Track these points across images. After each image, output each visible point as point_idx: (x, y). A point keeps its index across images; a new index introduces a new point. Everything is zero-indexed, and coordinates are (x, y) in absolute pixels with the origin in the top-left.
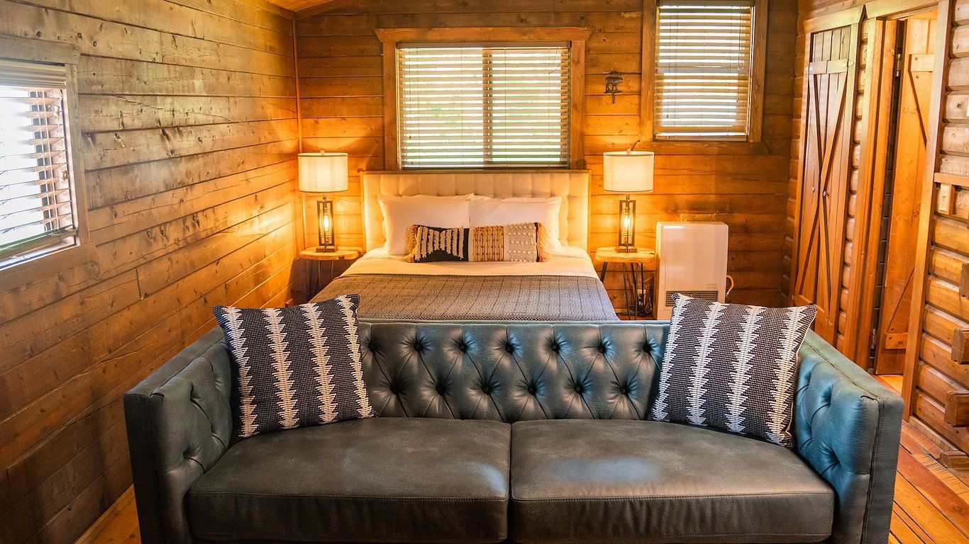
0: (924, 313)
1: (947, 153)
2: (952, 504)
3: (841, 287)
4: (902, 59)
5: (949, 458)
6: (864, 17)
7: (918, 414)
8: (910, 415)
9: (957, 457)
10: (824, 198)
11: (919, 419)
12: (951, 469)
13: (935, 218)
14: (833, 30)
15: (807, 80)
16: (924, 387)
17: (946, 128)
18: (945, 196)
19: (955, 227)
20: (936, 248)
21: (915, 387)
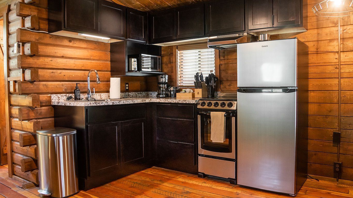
0: (11, 133)
1: (12, 70)
5: (25, 185)
7: (15, 173)
8: (12, 175)
9: (28, 184)
11: (16, 175)
12: (27, 189)
13: (10, 95)
16: (15, 162)
17: (10, 60)
18: (11, 86)
19: (16, 97)
20: (12, 107)
21: (12, 163)
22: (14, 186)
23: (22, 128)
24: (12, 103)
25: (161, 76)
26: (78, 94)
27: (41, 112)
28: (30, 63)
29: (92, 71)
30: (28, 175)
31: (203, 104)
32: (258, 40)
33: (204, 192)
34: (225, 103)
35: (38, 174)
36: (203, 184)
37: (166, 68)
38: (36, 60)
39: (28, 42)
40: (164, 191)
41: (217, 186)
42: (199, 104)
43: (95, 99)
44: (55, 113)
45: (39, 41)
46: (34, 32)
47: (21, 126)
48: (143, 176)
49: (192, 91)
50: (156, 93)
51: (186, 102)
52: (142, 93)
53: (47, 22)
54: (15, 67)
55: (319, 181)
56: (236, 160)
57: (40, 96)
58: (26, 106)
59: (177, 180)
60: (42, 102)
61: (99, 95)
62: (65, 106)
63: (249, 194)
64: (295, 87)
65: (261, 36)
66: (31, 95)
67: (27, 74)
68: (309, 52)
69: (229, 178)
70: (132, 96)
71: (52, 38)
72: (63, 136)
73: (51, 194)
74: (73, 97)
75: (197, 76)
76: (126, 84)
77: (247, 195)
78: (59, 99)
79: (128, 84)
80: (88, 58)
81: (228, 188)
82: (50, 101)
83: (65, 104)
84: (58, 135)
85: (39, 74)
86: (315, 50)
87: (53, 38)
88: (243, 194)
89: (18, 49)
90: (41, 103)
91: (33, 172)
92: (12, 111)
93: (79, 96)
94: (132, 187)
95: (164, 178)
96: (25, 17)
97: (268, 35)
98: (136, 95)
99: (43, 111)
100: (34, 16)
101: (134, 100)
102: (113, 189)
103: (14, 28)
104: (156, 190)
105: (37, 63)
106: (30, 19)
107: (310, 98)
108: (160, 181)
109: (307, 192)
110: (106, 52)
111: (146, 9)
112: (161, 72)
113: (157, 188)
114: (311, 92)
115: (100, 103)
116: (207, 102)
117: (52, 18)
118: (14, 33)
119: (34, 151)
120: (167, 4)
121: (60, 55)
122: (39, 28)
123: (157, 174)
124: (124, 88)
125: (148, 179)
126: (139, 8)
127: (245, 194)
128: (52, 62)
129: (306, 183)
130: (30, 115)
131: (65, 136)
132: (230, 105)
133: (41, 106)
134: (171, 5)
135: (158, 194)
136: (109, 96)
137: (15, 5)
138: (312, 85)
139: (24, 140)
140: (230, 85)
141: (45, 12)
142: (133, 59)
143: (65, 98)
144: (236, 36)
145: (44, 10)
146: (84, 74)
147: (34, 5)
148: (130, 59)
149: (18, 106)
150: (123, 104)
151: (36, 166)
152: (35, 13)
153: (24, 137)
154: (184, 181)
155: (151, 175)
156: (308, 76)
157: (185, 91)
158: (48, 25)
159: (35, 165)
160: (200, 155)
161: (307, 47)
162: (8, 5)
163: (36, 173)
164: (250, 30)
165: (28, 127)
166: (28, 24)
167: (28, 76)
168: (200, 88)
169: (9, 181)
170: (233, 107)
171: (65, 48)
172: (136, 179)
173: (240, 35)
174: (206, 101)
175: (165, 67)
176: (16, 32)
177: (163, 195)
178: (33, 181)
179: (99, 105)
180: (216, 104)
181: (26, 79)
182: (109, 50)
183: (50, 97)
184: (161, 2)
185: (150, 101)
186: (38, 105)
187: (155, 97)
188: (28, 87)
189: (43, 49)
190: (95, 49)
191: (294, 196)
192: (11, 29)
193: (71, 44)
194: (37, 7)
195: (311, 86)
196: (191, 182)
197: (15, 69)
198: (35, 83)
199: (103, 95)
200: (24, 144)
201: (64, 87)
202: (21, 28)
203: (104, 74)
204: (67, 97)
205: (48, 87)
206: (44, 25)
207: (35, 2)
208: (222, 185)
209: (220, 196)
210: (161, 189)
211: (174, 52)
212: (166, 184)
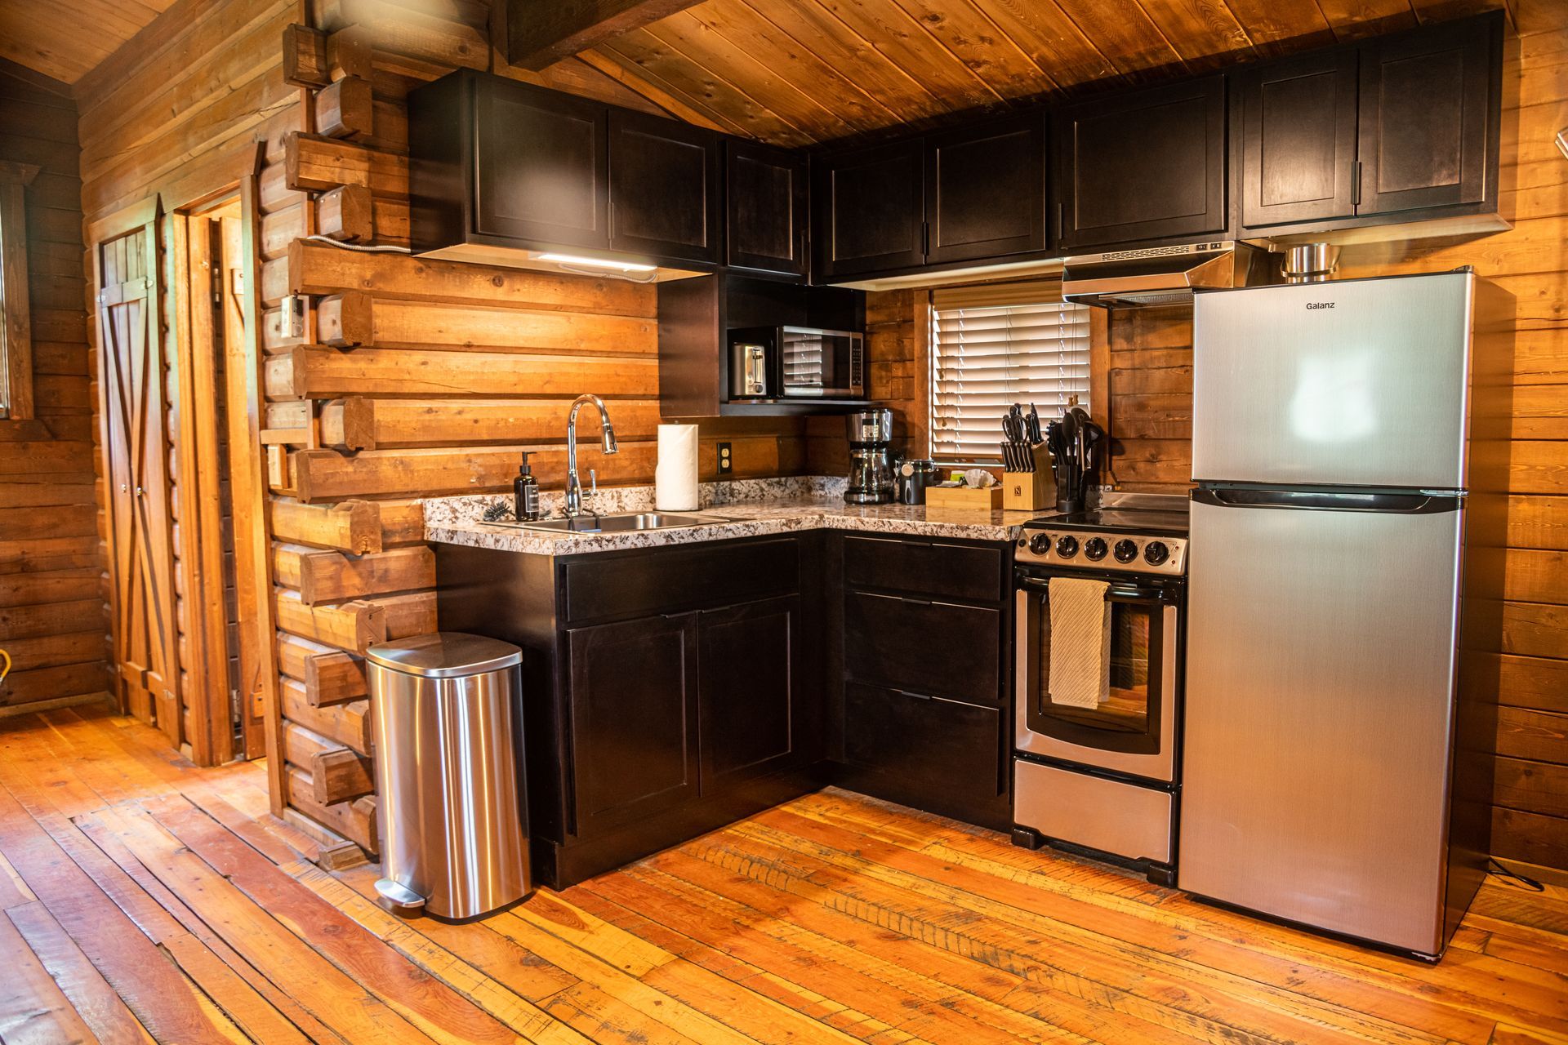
0: (275, 646)
1: (274, 399)
2: (324, 923)
3: (178, 634)
4: (221, 276)
5: (329, 855)
6: (160, 215)
7: (295, 803)
8: (283, 807)
9: (341, 851)
10: (140, 497)
11: (296, 810)
12: (335, 872)
13: (271, 498)
14: (126, 235)
15: (101, 317)
16: (293, 759)
17: (268, 363)
18: (274, 463)
19: (293, 507)
20: (277, 545)
21: (282, 763)
22: (289, 854)
23: (316, 630)
24: (279, 531)
25: (864, 416)
26: (531, 496)
27: (386, 571)
28: (343, 375)
29: (583, 401)
30: (340, 813)
31: (1041, 545)
32: (1284, 269)
33: (1039, 918)
34: (1136, 542)
35: (375, 815)
36: (1034, 876)
37: (885, 381)
38: (362, 365)
39: (335, 292)
40: (873, 904)
41: (1093, 891)
42: (1023, 543)
43: (597, 512)
44: (440, 573)
45: (373, 289)
46: (355, 250)
47: (312, 623)
48: (788, 832)
49: (991, 480)
50: (843, 484)
51: (969, 532)
52: (786, 482)
53: (406, 209)
54: (286, 390)
55: (1542, 889)
56: (1175, 788)
57: (382, 504)
58: (330, 547)
59: (924, 852)
60: (390, 531)
61: (613, 497)
62: (479, 548)
63: (1230, 936)
64: (1456, 489)
65: (1295, 252)
66: (347, 504)
67: (331, 420)
68: (1519, 325)
69: (1142, 859)
70: (746, 497)
71: (427, 274)
72: (470, 675)
73: (426, 901)
74: (512, 507)
75: (1012, 422)
76: (723, 446)
77: (1223, 940)
78: (456, 518)
79: (728, 446)
80: (568, 347)
81: (1138, 901)
82: (420, 526)
83: (477, 541)
84: (449, 671)
85: (378, 421)
86: (1550, 314)
87: (431, 272)
88: (1204, 934)
89: (295, 320)
90: (385, 533)
91: (359, 804)
92: (277, 560)
93: (532, 505)
94: (740, 880)
95: (873, 841)
96: (322, 192)
97: (1330, 249)
98: (762, 490)
99: (394, 566)
100: (355, 186)
101: (754, 523)
102: (665, 885)
103: (282, 236)
104: (841, 899)
105: (367, 376)
106: (340, 202)
107: (1514, 528)
108: (857, 854)
109: (1492, 940)
110: (642, 320)
111: (800, 139)
112: (864, 398)
113: (845, 887)
114: (1519, 502)
115: (618, 541)
116: (1057, 536)
117: (422, 191)
118: (279, 255)
119: (360, 724)
120: (891, 118)
121: (460, 340)
122: (375, 234)
123: (845, 822)
124: (714, 464)
125: (806, 847)
126: (774, 134)
127: (1216, 938)
128: (429, 368)
129: (1484, 893)
130: (345, 583)
131: (479, 676)
132: (1159, 553)
133: (386, 547)
134: (908, 118)
135: (848, 918)
136: (653, 500)
137: (283, 141)
138: (1525, 467)
139: (321, 681)
140: (1153, 460)
141: (396, 170)
142: (747, 348)
143: (479, 511)
144: (1185, 253)
145: (394, 158)
146: (556, 413)
147: (355, 144)
148: (738, 348)
149: (300, 543)
150: (711, 538)
151: (369, 784)
152: (358, 173)
153: (323, 669)
154: (953, 861)
155: (818, 828)
156: (1509, 428)
157: (961, 478)
158: (408, 222)
159: (364, 777)
160: (1022, 755)
161: (1509, 300)
162: (257, 142)
163: (369, 811)
164: (1249, 228)
165: (340, 631)
166: (332, 220)
167: (334, 428)
168: (1024, 471)
169: (271, 831)
170: (1169, 562)
171: (477, 310)
172: (757, 843)
173: (1205, 247)
174: (1054, 532)
175: (881, 378)
176: (287, 252)
177: (866, 925)
178: (358, 841)
179: (611, 547)
180: (1097, 548)
181: (327, 441)
182: (654, 311)
183: (421, 508)
184: (863, 107)
185: (816, 523)
186: (374, 542)
187: (837, 497)
188: (333, 475)
189: (388, 319)
190: (598, 311)
191: (1432, 959)
192: (269, 237)
193: (500, 293)
194: (365, 151)
195: (1522, 476)
196: (982, 866)
197: (285, 399)
198: (361, 455)
199: (630, 495)
200: (321, 695)
201: (476, 468)
202: (303, 235)
203: (633, 410)
204: (486, 508)
205: (412, 472)
206: (395, 222)
207: (358, 131)
208: (1115, 886)
209: (1104, 939)
210: (861, 892)
211: (916, 316)
212: (878, 871)
